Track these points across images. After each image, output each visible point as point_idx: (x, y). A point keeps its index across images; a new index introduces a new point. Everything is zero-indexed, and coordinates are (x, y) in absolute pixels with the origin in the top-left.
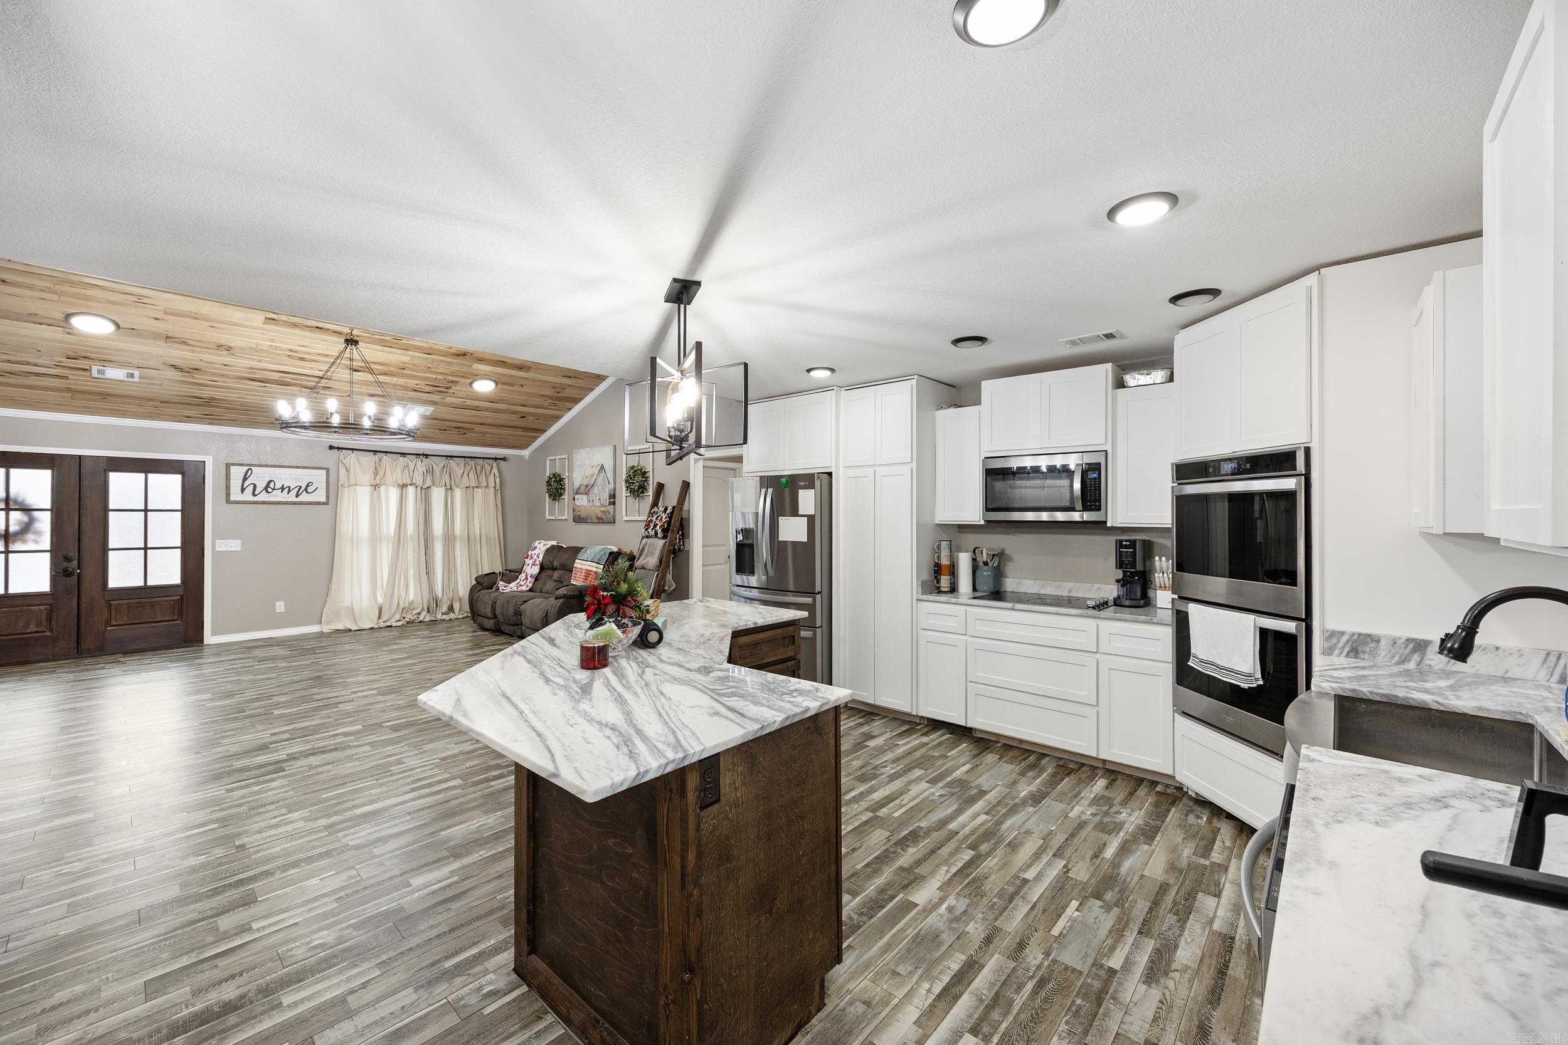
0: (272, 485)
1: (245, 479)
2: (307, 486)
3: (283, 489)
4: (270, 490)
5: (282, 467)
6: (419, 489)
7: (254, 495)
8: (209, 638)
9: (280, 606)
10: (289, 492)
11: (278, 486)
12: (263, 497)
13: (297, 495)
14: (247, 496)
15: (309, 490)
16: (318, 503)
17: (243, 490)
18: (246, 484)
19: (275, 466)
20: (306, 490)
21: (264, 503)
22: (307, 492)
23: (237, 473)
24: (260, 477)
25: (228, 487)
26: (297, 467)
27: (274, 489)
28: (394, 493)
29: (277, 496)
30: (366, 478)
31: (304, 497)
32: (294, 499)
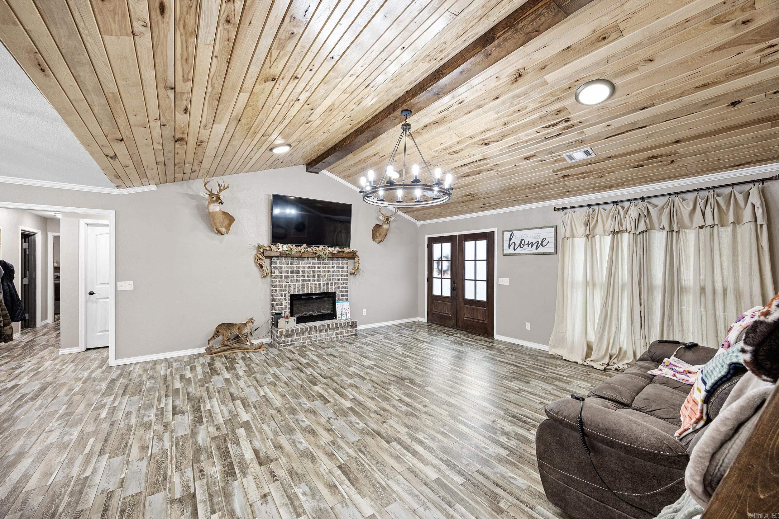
0: (523, 243)
1: (510, 240)
2: (542, 241)
3: (528, 244)
4: (522, 246)
5: (528, 229)
6: (632, 235)
7: (515, 250)
8: (496, 336)
9: (528, 326)
10: (532, 246)
11: (526, 243)
12: (519, 251)
13: (537, 249)
14: (511, 251)
15: (544, 244)
16: (549, 254)
17: (509, 246)
18: (511, 243)
19: (524, 229)
20: (542, 244)
21: (519, 254)
22: (542, 246)
23: (507, 235)
24: (518, 236)
25: (503, 245)
26: (536, 228)
27: (524, 245)
28: (608, 239)
29: (526, 250)
30: (581, 229)
31: (541, 250)
32: (534, 251)
